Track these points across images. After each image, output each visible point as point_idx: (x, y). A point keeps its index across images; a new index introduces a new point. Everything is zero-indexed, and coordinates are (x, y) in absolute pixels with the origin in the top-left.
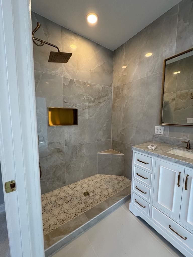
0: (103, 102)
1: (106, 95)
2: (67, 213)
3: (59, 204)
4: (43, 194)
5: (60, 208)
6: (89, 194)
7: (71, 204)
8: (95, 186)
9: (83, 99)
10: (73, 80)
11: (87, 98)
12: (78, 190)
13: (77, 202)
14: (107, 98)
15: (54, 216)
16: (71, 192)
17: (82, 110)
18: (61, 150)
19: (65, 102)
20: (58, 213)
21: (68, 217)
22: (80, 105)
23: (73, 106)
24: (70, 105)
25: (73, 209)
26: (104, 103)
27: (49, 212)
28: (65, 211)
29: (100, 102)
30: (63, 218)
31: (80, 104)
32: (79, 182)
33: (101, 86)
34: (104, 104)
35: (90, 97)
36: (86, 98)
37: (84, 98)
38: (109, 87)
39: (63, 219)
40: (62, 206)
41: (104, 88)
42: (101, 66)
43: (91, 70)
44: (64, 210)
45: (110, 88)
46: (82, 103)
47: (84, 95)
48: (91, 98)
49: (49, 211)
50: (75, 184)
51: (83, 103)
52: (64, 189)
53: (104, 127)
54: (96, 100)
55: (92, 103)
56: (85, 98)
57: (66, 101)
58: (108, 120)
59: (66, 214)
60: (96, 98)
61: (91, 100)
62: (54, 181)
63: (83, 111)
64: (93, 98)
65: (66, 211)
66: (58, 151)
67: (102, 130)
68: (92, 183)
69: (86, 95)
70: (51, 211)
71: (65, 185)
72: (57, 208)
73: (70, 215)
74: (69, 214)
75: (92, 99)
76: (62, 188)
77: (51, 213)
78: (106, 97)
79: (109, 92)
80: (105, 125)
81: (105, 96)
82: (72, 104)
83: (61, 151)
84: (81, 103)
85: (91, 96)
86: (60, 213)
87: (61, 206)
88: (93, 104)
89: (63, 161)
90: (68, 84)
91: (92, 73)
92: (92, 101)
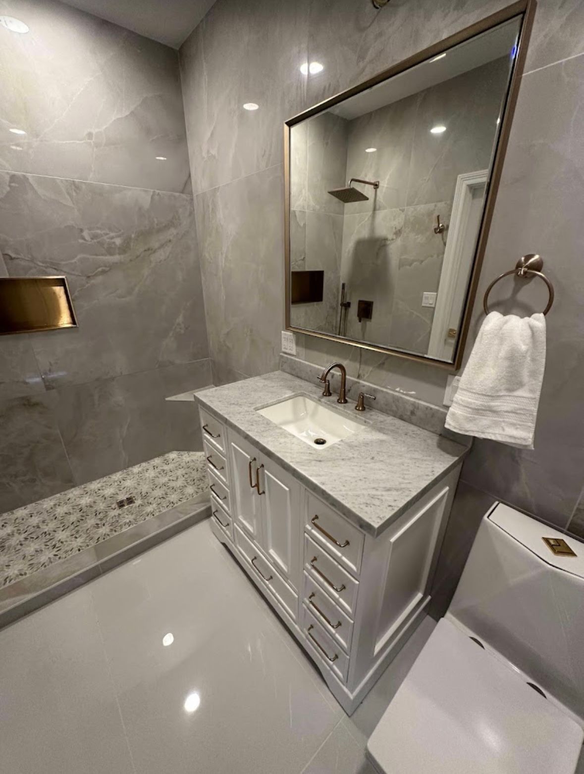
0: (162, 246)
1: (171, 224)
2: (60, 550)
3: (46, 530)
4: (9, 511)
5: (44, 541)
6: (134, 503)
7: (77, 528)
8: (156, 483)
9: (81, 241)
10: (24, 176)
11: (94, 237)
12: (106, 496)
13: (95, 523)
14: (177, 234)
15: (23, 559)
16: (85, 501)
17: (84, 278)
18: (34, 400)
19: (11, 259)
20: (37, 551)
21: (58, 557)
22: (72, 264)
23: (46, 267)
24: (32, 265)
25: (78, 540)
26: (168, 249)
27: (13, 550)
28: (54, 546)
29: (149, 249)
30: (45, 561)
31: (73, 258)
32: (117, 476)
33: (146, 191)
34: (168, 254)
35: (107, 234)
36: (92, 239)
37: (84, 238)
38: (177, 194)
39: (44, 563)
40: (51, 535)
41: (156, 197)
42: (132, 113)
43: (90, 135)
44: (54, 543)
45: (184, 196)
46: (79, 257)
47: (82, 231)
48: (112, 238)
49: (15, 549)
50: (105, 479)
51: (85, 256)
52: (70, 495)
53: (179, 324)
54: (132, 244)
55: (119, 254)
56: (87, 239)
57: (13, 255)
58: (188, 304)
59: (58, 551)
60: (133, 236)
61: (114, 243)
62: (34, 481)
63: (87, 283)
64: (119, 236)
65: (57, 545)
66: (24, 405)
67: (171, 334)
68: (151, 474)
69: (90, 229)
70: (19, 547)
71: (73, 486)
72: (39, 540)
73: (66, 552)
74: (64, 551)
75: (118, 241)
76: (66, 492)
77: (17, 552)
78: (173, 231)
79: (180, 210)
80: (180, 319)
81: (167, 227)
82: (41, 264)
83: (36, 404)
84: (76, 256)
85: (110, 229)
86: (42, 551)
87: (49, 534)
88: (122, 256)
89: (50, 428)
90: (5, 192)
91: (97, 145)
92: (119, 248)
